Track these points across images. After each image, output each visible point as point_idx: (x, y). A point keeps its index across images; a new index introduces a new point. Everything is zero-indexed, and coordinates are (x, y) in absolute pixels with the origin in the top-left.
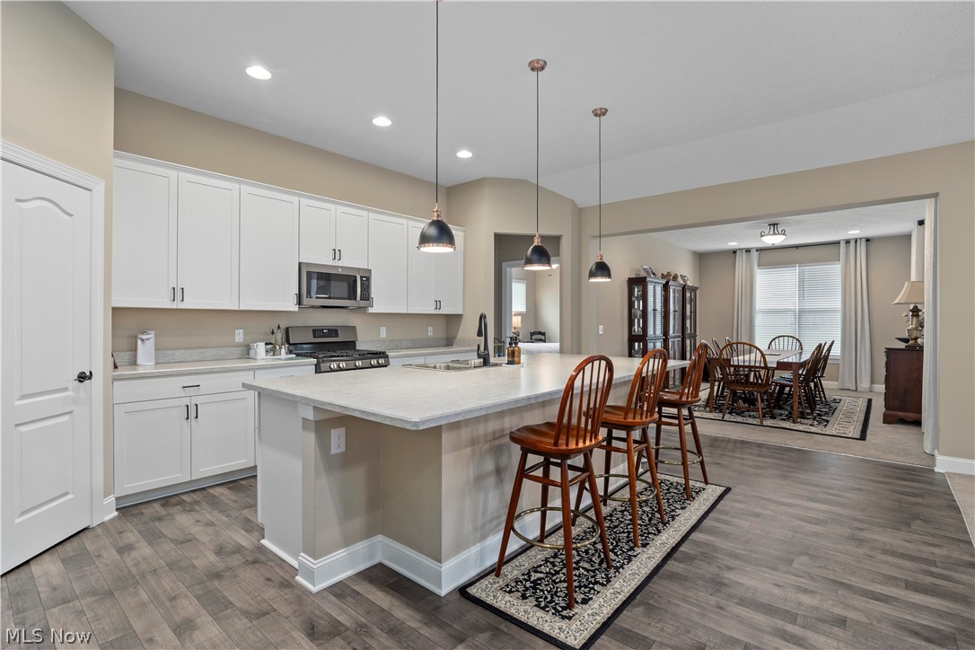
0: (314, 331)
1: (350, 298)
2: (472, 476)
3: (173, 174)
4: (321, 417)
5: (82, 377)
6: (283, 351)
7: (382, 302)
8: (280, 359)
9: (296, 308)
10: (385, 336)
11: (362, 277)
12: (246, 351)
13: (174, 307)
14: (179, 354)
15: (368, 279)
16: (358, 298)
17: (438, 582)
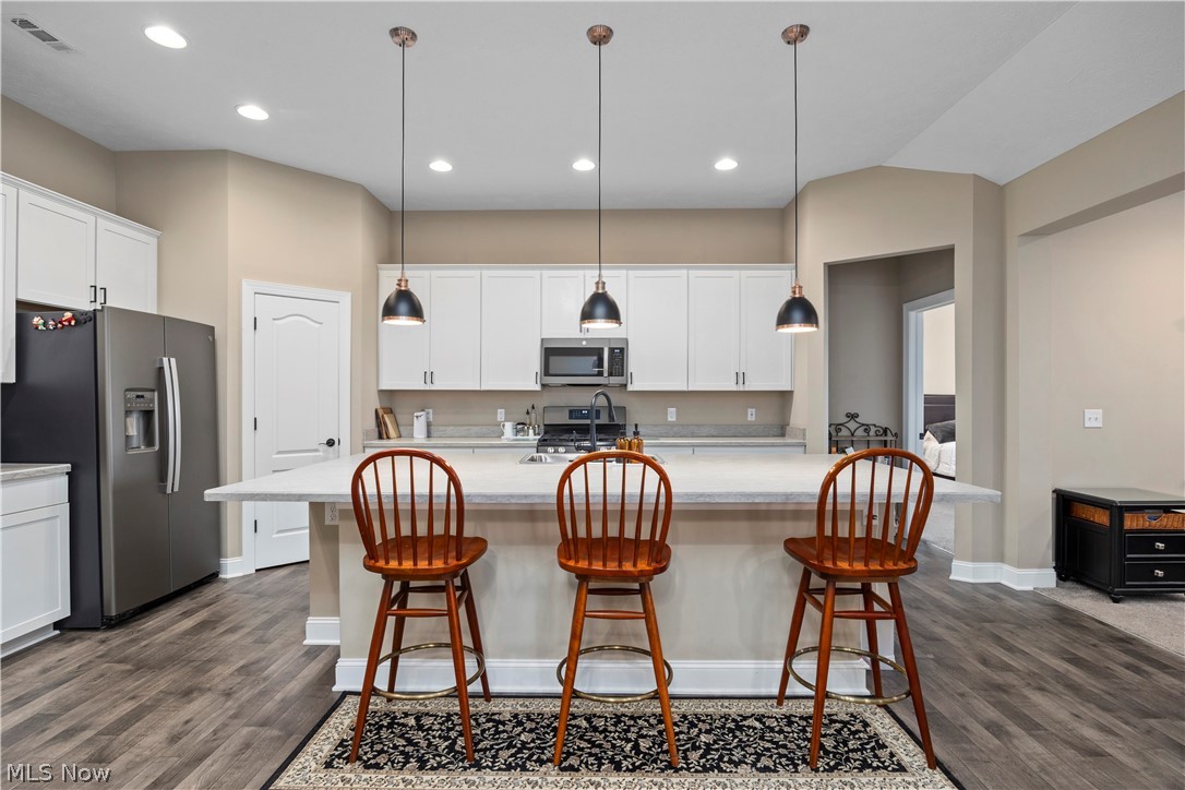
0: (571, 412)
7: (643, 375)
8: (528, 440)
10: (674, 419)
13: (427, 388)
16: (606, 374)
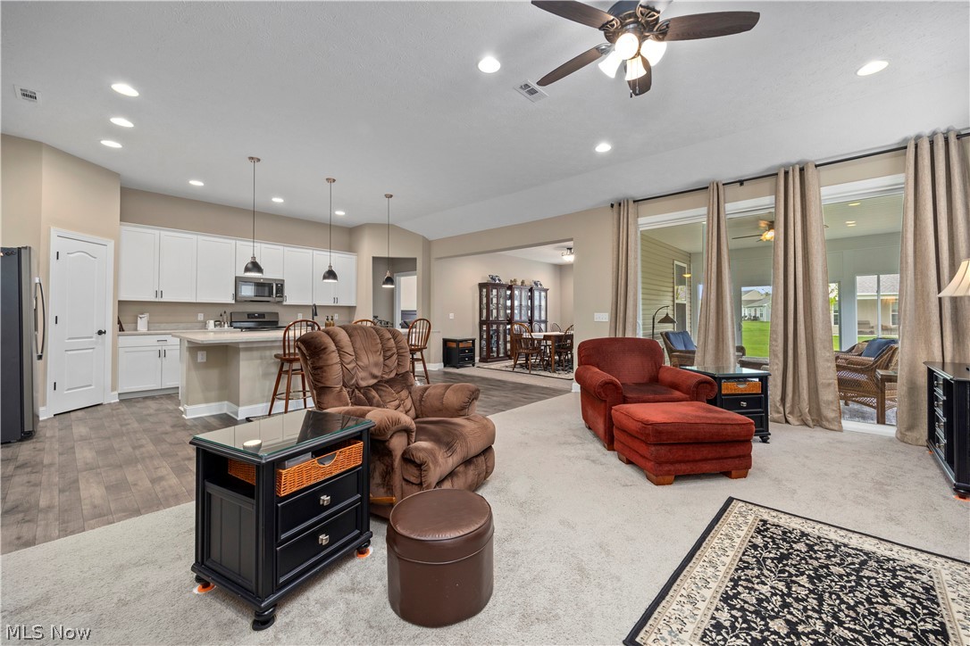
1: (270, 296)
2: (261, 372)
3: (157, 232)
4: (190, 346)
5: (100, 333)
6: (226, 325)
9: (233, 302)
11: (277, 285)
12: (204, 326)
14: (163, 326)
15: (282, 285)
17: (237, 414)
